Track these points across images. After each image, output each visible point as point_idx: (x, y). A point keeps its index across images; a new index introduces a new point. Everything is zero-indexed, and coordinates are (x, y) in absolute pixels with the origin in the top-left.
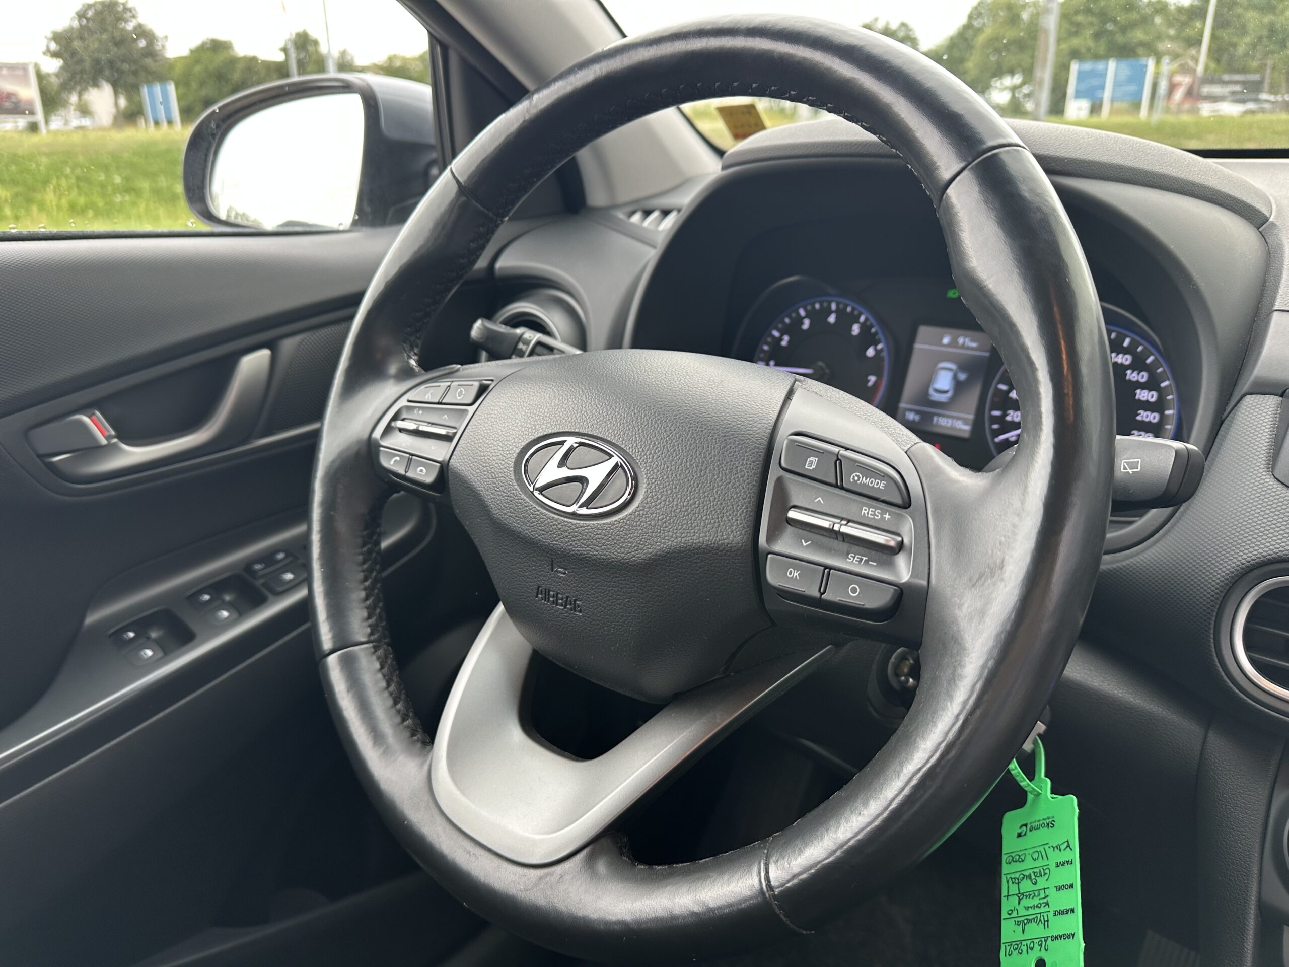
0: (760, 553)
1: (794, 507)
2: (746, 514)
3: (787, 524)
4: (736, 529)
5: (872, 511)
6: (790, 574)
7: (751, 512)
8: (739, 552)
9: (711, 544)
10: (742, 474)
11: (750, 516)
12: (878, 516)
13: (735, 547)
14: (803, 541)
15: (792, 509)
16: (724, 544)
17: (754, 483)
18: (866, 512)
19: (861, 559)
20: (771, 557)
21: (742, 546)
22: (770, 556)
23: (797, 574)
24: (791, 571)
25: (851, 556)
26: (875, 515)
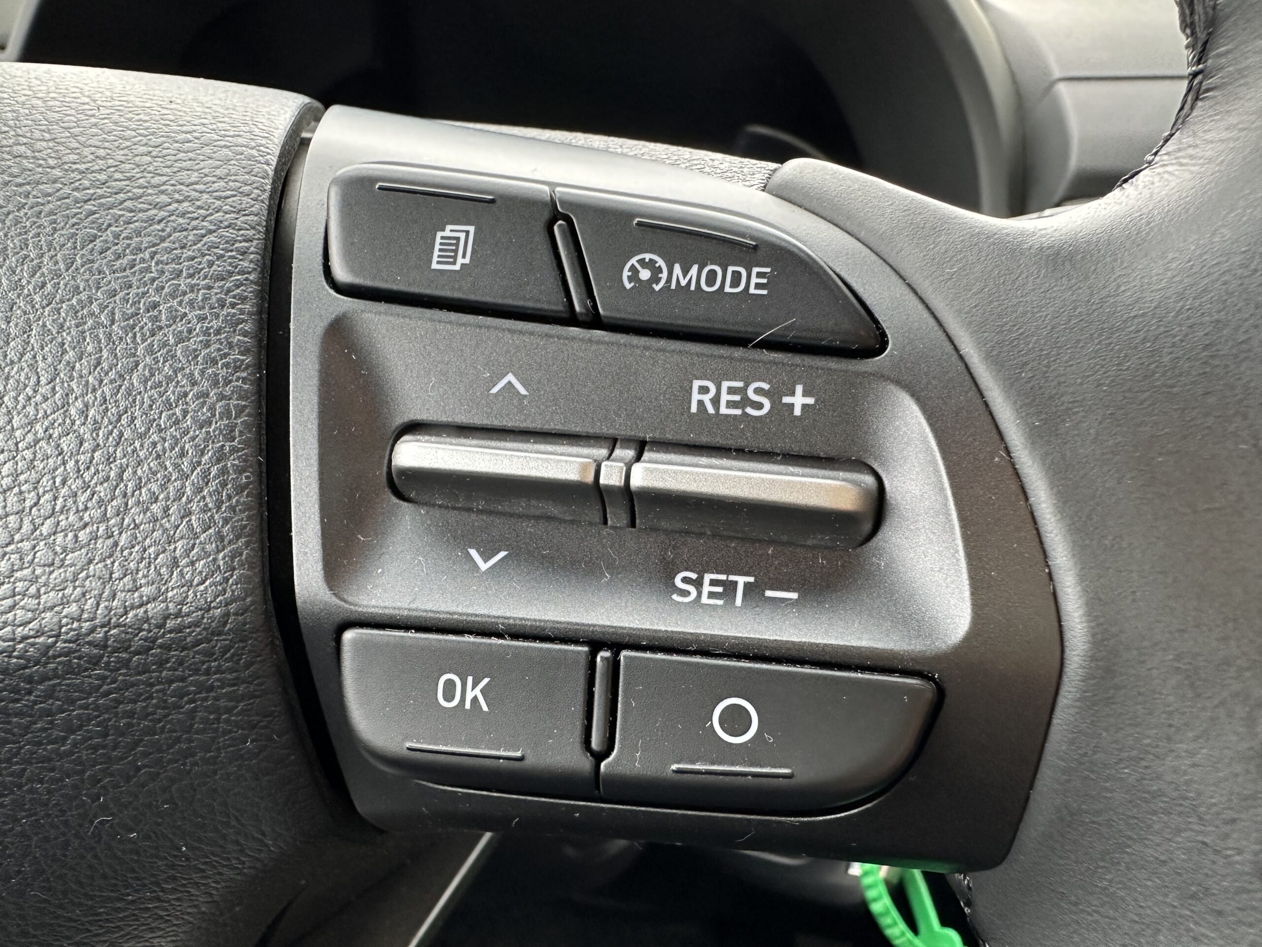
0: (304, 630)
1: (414, 428)
2: (224, 484)
3: (395, 500)
4: (187, 552)
5: (731, 391)
6: (449, 697)
7: (240, 471)
8: (219, 643)
9: (92, 630)
10: (180, 326)
11: (240, 489)
12: (759, 406)
13: (197, 624)
14: (473, 552)
15: (406, 438)
16: (147, 620)
17: (235, 355)
18: (707, 398)
19: (731, 587)
20: (355, 642)
21: (227, 615)
22: (349, 636)
23: (477, 692)
24: (450, 686)
25: (685, 580)
26: (746, 402)
